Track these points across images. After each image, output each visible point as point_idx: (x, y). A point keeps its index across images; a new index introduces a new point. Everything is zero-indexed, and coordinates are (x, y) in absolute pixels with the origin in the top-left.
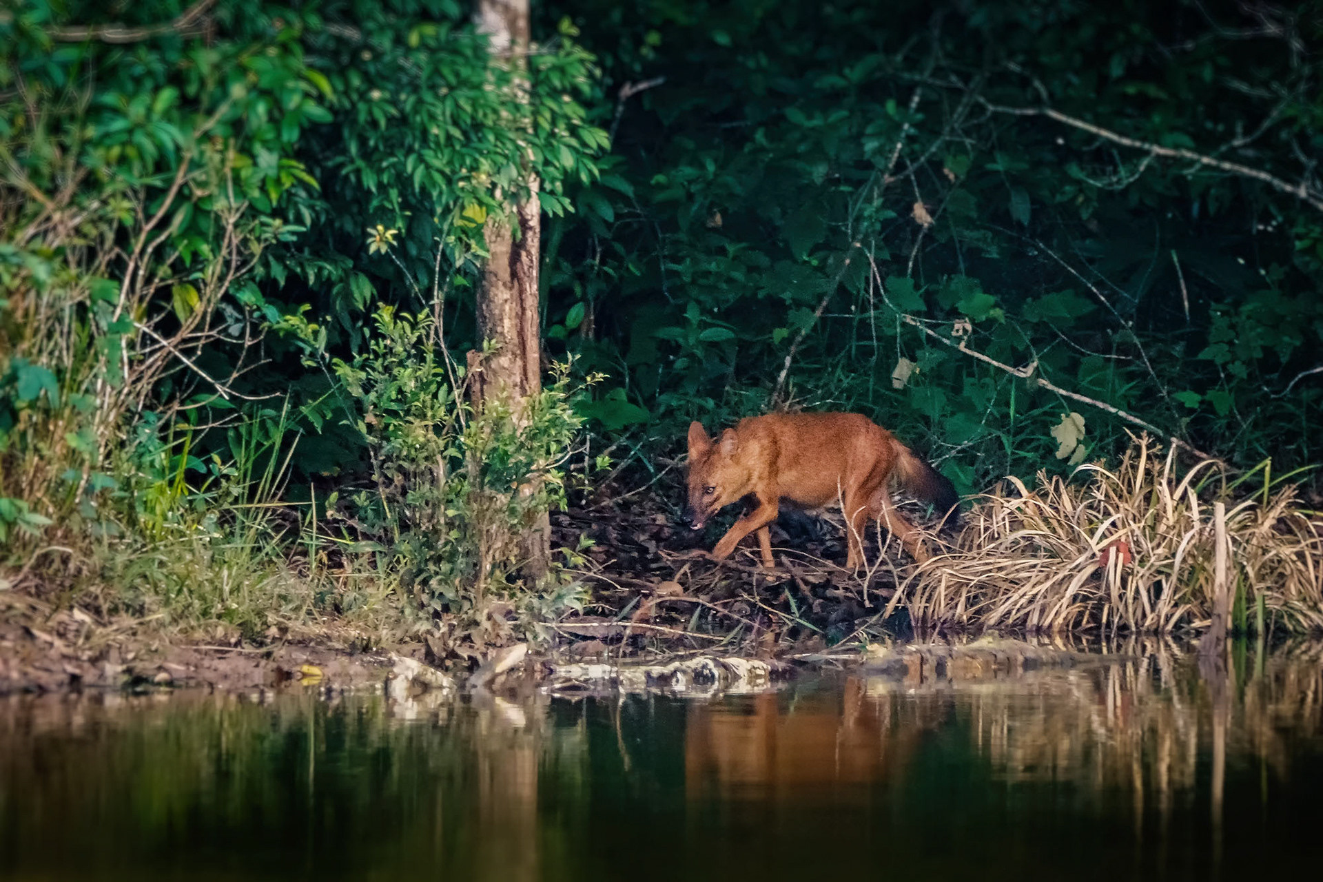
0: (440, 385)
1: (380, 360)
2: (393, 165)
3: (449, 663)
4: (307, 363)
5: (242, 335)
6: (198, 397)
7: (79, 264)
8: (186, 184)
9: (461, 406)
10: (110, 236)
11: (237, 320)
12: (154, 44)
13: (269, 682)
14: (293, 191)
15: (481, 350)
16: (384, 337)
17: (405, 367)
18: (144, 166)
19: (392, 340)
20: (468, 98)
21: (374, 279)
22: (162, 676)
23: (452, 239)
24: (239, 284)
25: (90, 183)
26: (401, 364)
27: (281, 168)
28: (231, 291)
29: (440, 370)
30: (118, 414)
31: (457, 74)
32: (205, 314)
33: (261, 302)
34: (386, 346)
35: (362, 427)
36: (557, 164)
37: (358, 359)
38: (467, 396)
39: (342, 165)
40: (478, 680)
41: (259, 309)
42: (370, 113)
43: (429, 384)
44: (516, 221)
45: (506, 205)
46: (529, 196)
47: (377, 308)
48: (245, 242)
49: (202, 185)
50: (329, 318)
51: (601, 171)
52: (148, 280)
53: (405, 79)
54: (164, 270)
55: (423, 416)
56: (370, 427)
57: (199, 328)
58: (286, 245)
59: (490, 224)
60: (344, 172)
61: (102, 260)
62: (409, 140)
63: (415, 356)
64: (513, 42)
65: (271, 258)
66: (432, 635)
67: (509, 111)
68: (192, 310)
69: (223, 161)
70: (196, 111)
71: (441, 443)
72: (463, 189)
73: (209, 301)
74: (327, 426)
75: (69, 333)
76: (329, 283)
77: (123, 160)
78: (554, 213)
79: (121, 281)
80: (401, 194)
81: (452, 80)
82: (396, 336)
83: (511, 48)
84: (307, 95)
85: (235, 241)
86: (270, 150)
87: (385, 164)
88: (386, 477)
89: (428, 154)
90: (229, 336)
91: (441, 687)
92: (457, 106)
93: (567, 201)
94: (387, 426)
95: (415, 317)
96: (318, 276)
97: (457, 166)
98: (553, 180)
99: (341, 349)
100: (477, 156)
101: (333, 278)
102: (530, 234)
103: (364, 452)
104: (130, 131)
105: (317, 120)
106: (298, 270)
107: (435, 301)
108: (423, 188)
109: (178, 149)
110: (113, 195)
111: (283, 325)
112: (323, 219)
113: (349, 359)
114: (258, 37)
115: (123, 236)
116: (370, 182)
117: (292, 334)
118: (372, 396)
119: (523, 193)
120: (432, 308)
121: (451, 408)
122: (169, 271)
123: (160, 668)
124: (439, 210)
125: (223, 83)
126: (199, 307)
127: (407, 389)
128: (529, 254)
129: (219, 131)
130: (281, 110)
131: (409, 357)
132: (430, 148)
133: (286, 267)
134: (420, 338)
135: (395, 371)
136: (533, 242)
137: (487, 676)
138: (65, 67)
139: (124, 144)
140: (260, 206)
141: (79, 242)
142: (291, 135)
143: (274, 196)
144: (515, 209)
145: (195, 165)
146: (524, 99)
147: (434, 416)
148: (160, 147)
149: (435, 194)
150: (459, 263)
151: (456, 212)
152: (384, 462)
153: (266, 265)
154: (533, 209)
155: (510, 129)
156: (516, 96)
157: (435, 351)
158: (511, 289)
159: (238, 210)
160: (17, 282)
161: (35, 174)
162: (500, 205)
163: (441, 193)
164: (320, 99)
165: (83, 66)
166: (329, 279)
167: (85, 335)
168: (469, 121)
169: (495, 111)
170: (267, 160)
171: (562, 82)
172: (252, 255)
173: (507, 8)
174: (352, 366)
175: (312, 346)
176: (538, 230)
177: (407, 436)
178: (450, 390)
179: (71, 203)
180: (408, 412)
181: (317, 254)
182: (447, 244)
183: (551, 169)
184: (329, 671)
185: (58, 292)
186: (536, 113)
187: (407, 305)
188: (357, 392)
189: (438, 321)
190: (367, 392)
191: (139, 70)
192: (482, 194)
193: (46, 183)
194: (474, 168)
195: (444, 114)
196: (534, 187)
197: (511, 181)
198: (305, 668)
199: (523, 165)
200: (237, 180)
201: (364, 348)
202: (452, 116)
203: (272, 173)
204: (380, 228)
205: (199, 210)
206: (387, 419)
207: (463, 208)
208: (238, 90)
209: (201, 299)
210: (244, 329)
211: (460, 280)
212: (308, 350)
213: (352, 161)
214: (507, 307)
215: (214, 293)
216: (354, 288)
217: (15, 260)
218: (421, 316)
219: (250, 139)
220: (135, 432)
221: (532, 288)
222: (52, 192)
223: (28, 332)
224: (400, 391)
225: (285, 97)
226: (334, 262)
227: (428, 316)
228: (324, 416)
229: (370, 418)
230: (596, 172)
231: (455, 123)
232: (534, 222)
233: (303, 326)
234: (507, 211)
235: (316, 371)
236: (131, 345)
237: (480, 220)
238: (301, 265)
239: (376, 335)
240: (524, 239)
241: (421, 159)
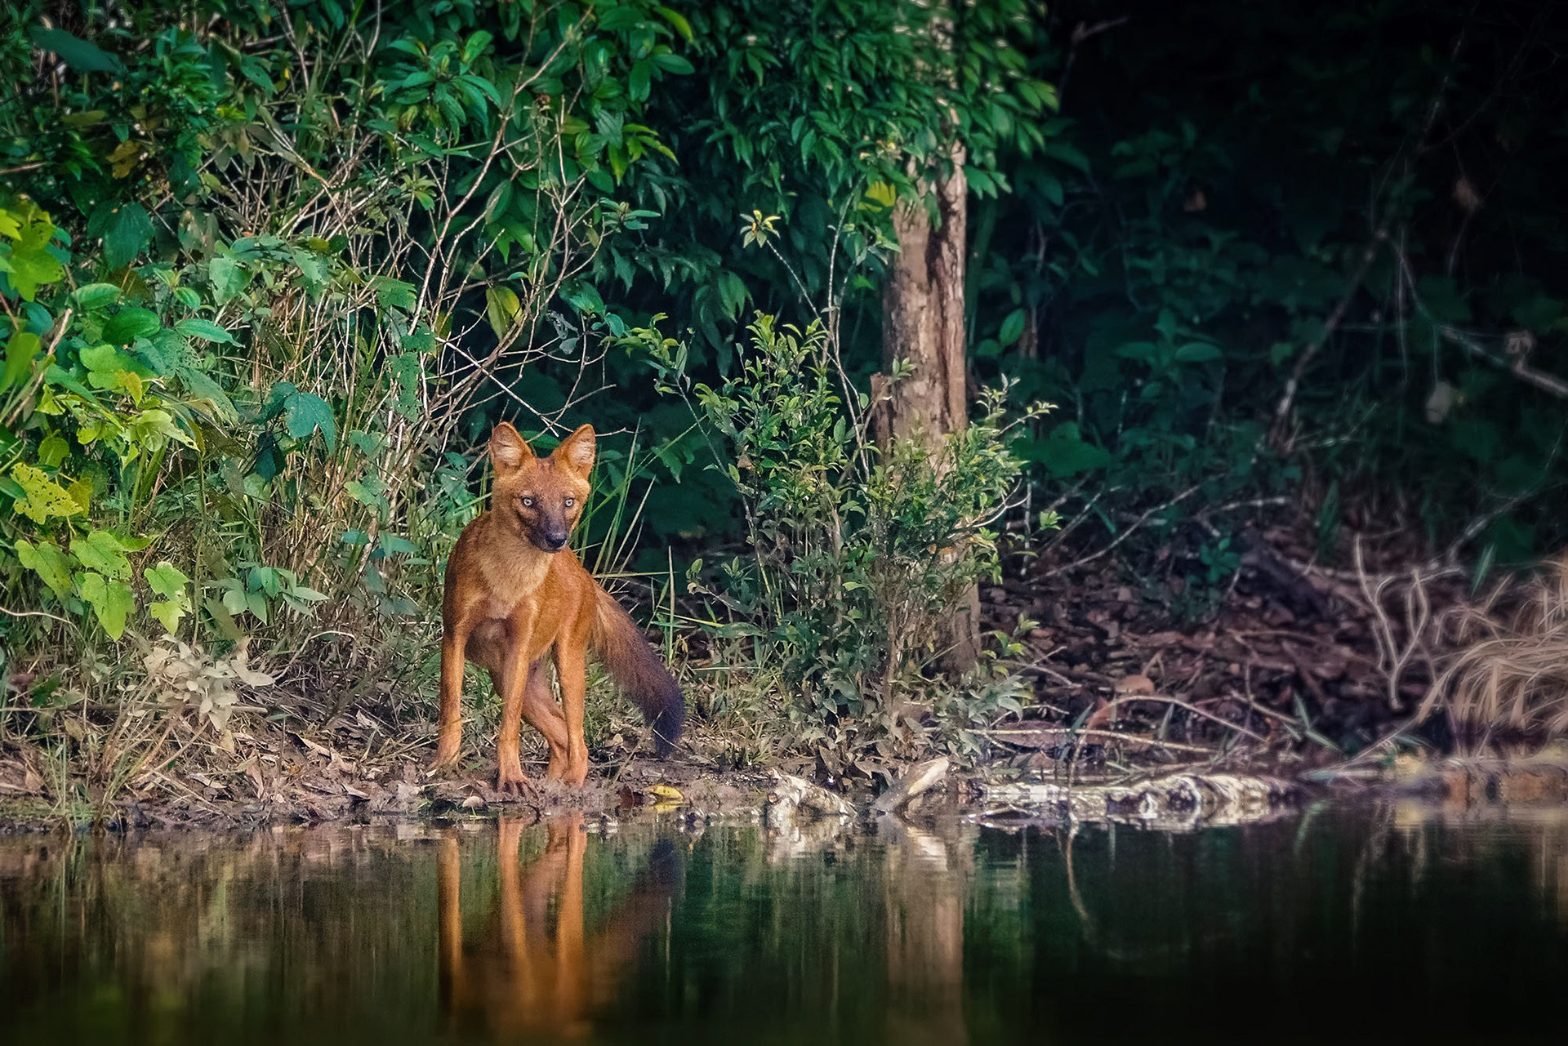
0: (835, 418)
1: (758, 386)
2: (774, 130)
3: (847, 782)
4: (661, 389)
5: (577, 353)
7: (363, 262)
8: (504, 154)
9: (864, 446)
10: (404, 224)
11: (571, 334)
13: (613, 806)
14: (644, 164)
15: (890, 372)
16: (763, 356)
17: (790, 395)
18: (450, 132)
19: (773, 359)
20: (873, 43)
21: (748, 279)
22: (472, 800)
23: (851, 227)
24: (572, 286)
25: (378, 153)
26: (785, 391)
27: (627, 135)
28: (563, 295)
29: (836, 399)
30: (414, 457)
31: (858, 12)
32: (528, 323)
33: (602, 310)
34: (764, 367)
35: (734, 473)
36: (989, 129)
37: (729, 384)
38: (871, 433)
39: (707, 131)
40: (885, 804)
41: (599, 319)
42: (744, 62)
43: (821, 417)
44: (935, 204)
45: (921, 182)
46: (952, 171)
47: (755, 318)
48: (581, 230)
49: (522, 156)
50: (690, 330)
51: (1047, 139)
52: (454, 283)
53: (789, 19)
54: (474, 269)
55: (814, 460)
56: (743, 472)
57: (519, 344)
58: (634, 235)
59: (901, 208)
60: (709, 140)
61: (394, 253)
62: (794, 98)
63: (802, 380)
65: (614, 252)
66: (825, 746)
67: (926, 60)
68: (511, 321)
69: (551, 126)
70: (519, 60)
71: (837, 493)
72: (865, 161)
73: (533, 308)
74: (690, 473)
75: (351, 350)
76: (690, 286)
77: (420, 124)
78: (985, 193)
79: (419, 283)
80: (784, 169)
81: (851, 19)
82: (778, 355)
84: (661, 40)
85: (567, 230)
86: (611, 111)
87: (763, 130)
88: (765, 538)
89: (820, 117)
90: (560, 354)
91: (839, 814)
92: (858, 52)
93: (1001, 178)
94: (767, 472)
95: (803, 330)
96: (676, 275)
97: (858, 132)
99: (706, 372)
100: (884, 119)
101: (696, 279)
102: (953, 221)
103: (736, 506)
104: (431, 87)
105: (676, 71)
106: (651, 268)
107: (830, 308)
108: (813, 161)
109: (493, 109)
110: (408, 171)
111: (631, 339)
112: (682, 202)
113: (716, 384)
115: (420, 223)
116: (743, 153)
117: (642, 352)
118: (747, 433)
119: (944, 167)
120: (825, 317)
121: (850, 448)
122: (481, 269)
123: (469, 790)
124: (834, 190)
125: (552, 26)
126: (520, 317)
127: (793, 424)
128: (952, 247)
129: (546, 87)
130: (627, 60)
131: (795, 382)
132: (822, 108)
133: (633, 262)
134: (808, 356)
135: (777, 401)
136: (957, 231)
137: (898, 799)
138: (346, 3)
139: (421, 104)
140: (600, 184)
141: (365, 231)
142: (640, 92)
143: (618, 171)
144: (933, 188)
145: (514, 130)
146: (945, 44)
147: (827, 459)
148: (469, 108)
149: (828, 169)
150: (859, 260)
151: (856, 193)
152: (762, 518)
153: (609, 261)
154: (957, 187)
155: (927, 84)
156: (935, 40)
157: (828, 375)
158: (928, 293)
159: (570, 189)
160: (283, 283)
161: (305, 143)
162: (914, 183)
163: (836, 167)
164: (679, 44)
165: (369, 0)
166: (690, 279)
167: (371, 356)
168: (873, 73)
169: (908, 61)
170: (609, 124)
171: (994, 20)
172: (591, 248)
174: (720, 394)
175: (669, 367)
176: (963, 215)
177: (793, 484)
178: (849, 425)
179: (352, 182)
180: (793, 454)
181: (676, 248)
182: (844, 235)
183: (980, 136)
184: (691, 794)
185: (336, 296)
186: (961, 62)
187: (791, 314)
188: (727, 427)
189: (833, 336)
190: (740, 427)
191: (442, 6)
192: (890, 168)
193: (320, 155)
194: (881, 134)
195: (840, 63)
196: (959, 158)
197: (927, 151)
198: (660, 789)
199: (944, 131)
200: (570, 151)
201: (736, 370)
202: (850, 67)
203: (617, 141)
204: (757, 213)
205: (520, 189)
206: (766, 462)
207: (865, 187)
208: (570, 34)
209: (523, 307)
210: (580, 343)
211: (862, 282)
212: (663, 372)
213: (721, 126)
214: (923, 317)
215: (540, 298)
216: (722, 291)
217: (279, 255)
218: (811, 328)
219: (586, 97)
220: (437, 480)
221: (956, 292)
222: (327, 167)
223: (297, 350)
224: (784, 426)
225: (633, 44)
226: (698, 259)
227: (819, 328)
228: (683, 460)
229: (744, 462)
230: (1039, 138)
231: (855, 77)
232: (959, 206)
233: (656, 341)
234: (923, 191)
235: (673, 399)
236: (432, 367)
237: (889, 203)
238: (655, 262)
239: (753, 353)
240: (945, 227)
241: (811, 123)
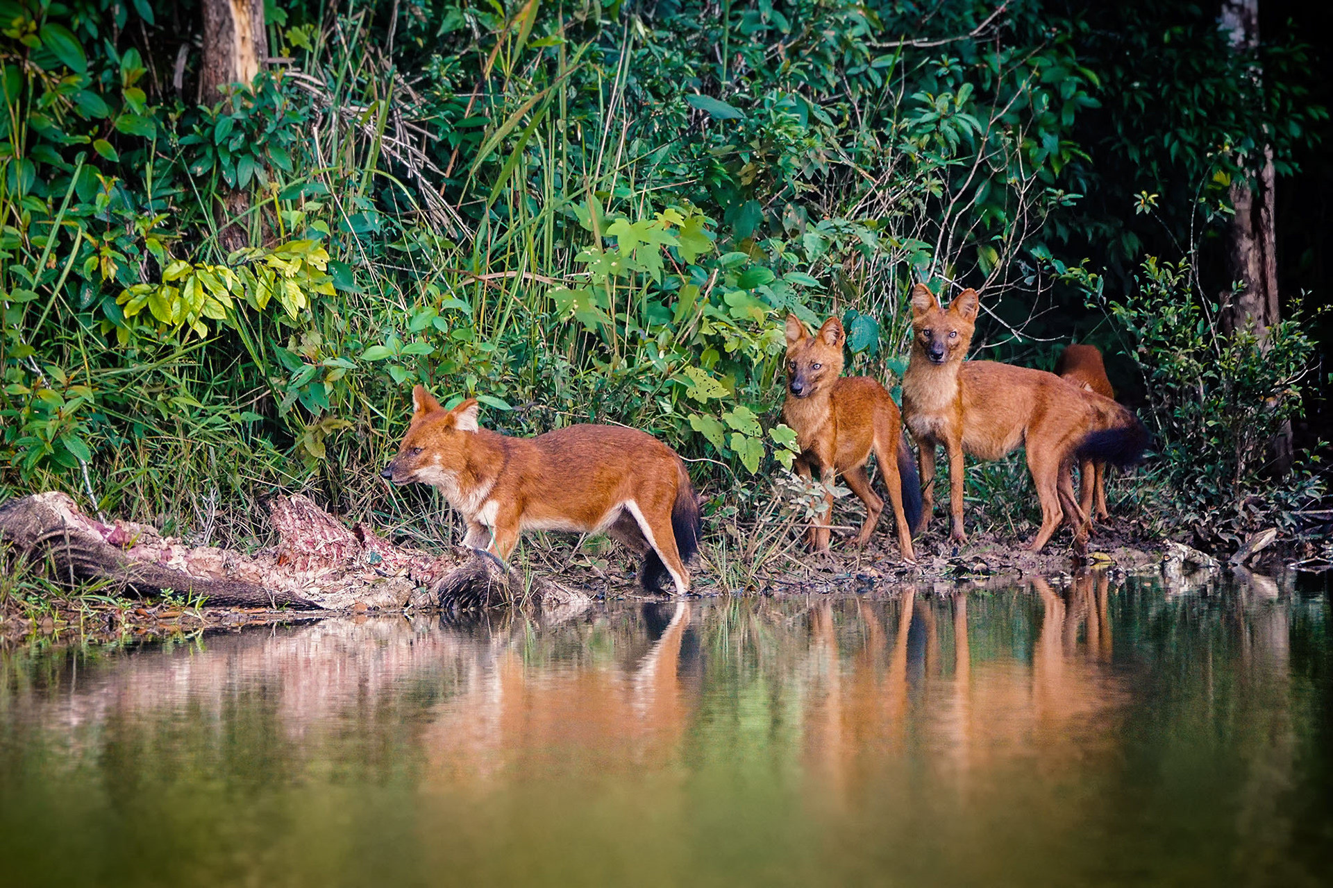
0: (1198, 320)
1: (1148, 302)
2: (1152, 142)
3: (1213, 546)
4: (1088, 305)
5: (1035, 285)
6: (1000, 337)
7: (899, 232)
8: (985, 162)
9: (1216, 336)
10: (923, 208)
11: (1031, 273)
12: (953, 51)
13: (1067, 567)
14: (1073, 165)
15: (1231, 290)
16: (1151, 282)
17: (1169, 306)
18: (950, 150)
19: (1158, 284)
20: (1213, 84)
21: (1140, 235)
22: (979, 566)
23: (1203, 200)
24: (1031, 242)
25: (906, 165)
26: (1166, 303)
27: (1061, 147)
28: (1025, 249)
29: (1197, 307)
32: (1004, 267)
33: (1051, 257)
34: (1152, 289)
35: (1136, 356)
36: (1287, 135)
37: (1130, 301)
38: (1220, 328)
39: (1111, 143)
40: (1237, 559)
41: (1048, 263)
42: (1133, 100)
43: (1189, 319)
44: (1255, 184)
45: (1246, 170)
46: (1265, 163)
47: (1145, 259)
48: (1034, 209)
49: (996, 164)
50: (1105, 268)
51: (1324, 140)
52: (956, 244)
53: (1160, 71)
55: (1185, 346)
56: (1141, 354)
57: (999, 281)
58: (1068, 211)
59: (1234, 186)
60: (1113, 148)
61: (918, 227)
62: (1165, 120)
63: (1176, 297)
64: (1248, 36)
65: (1056, 221)
66: (1199, 524)
67: (1246, 94)
68: (993, 266)
69: (1014, 143)
70: (991, 104)
71: (1201, 366)
72: (1210, 158)
73: (1007, 257)
75: (893, 288)
76: (1104, 240)
77: (932, 145)
78: (1287, 175)
79: (934, 244)
80: (1160, 165)
81: (1199, 69)
82: (1160, 281)
83: (1246, 42)
84: (1080, 87)
85: (1026, 209)
86: (1051, 133)
87: (1146, 141)
88: (1156, 395)
89: (1182, 132)
90: (1025, 286)
91: (1209, 567)
92: (1204, 91)
93: (1296, 165)
94: (1156, 354)
95: (1176, 264)
96: (1095, 234)
97: (1205, 140)
98: (1284, 149)
99: (1116, 293)
100: (1221, 131)
101: (1108, 235)
102: (1267, 193)
103: (1138, 376)
104: (938, 122)
105: (1090, 107)
106: (1079, 230)
107: (1192, 251)
108: (1177, 158)
109: (977, 134)
110: (925, 175)
111: (1068, 275)
112: (1097, 188)
113: (1122, 301)
114: (1039, 40)
115: (934, 206)
116: (1135, 156)
117: (1075, 282)
118: (1143, 330)
119: (1260, 160)
120: (1189, 257)
121: (1207, 338)
122: (973, 235)
123: (976, 559)
124: (1191, 177)
125: (1012, 82)
127: (1171, 324)
128: (1267, 210)
129: (1011, 119)
130: (1060, 100)
131: (1171, 298)
132: (1182, 126)
133: (1068, 227)
134: (1179, 281)
135: (1161, 310)
136: (1270, 200)
137: (1245, 555)
138: (881, 71)
139: (932, 133)
140: (1047, 177)
141: (899, 214)
142: (1068, 120)
143: (1057, 171)
144: (1254, 173)
145: (991, 147)
146: (1259, 84)
147: (1193, 345)
148: (961, 133)
149: (1188, 164)
150: (1210, 220)
151: (1205, 179)
152: (1154, 384)
153: (1053, 227)
154: (1269, 172)
155: (1247, 109)
156: (1251, 81)
157: (1192, 292)
158: (1253, 239)
159: (1027, 183)
160: (850, 248)
161: (861, 159)
162: (1242, 171)
163: (1192, 163)
164: (1091, 89)
165: (897, 69)
166: (1104, 236)
167: (906, 290)
168: (1213, 102)
169: (1235, 94)
170: (1051, 142)
171: (1288, 67)
172: (1041, 219)
173: (1241, 8)
174: (1125, 306)
175: (1092, 291)
176: (1273, 190)
177: (1173, 362)
178: (1206, 324)
179: (891, 182)
180: (1172, 343)
181: (1094, 217)
182: (1199, 205)
183: (1282, 139)
184: (1115, 557)
185: (883, 255)
186: (1268, 94)
187: (1168, 255)
188: (1131, 327)
189: (1194, 268)
190: (1139, 327)
191: (943, 71)
192: (1226, 162)
193: (870, 166)
194: (1221, 141)
195: (1193, 98)
196: (1269, 154)
197: (1249, 151)
198: (1097, 555)
199: (1259, 138)
200: (1027, 160)
201: (1135, 292)
202: (1200, 99)
203: (1055, 151)
204: (1144, 193)
205: (997, 183)
206: (1156, 349)
207: (1211, 175)
208: (1024, 85)
209: (1000, 258)
210: (1037, 279)
211: (1211, 233)
212: (1089, 295)
213: (1119, 140)
214: (1251, 254)
215: (1010, 252)
216: (1125, 242)
217: (846, 230)
218: (1181, 264)
219: (1035, 125)
221: (1271, 238)
222: (876, 174)
223: (860, 289)
224: (1165, 325)
225: (1063, 91)
226: (1108, 222)
227: (1186, 264)
228: (1104, 348)
229: (1142, 348)
230: (1319, 139)
231: (1202, 106)
232: (1270, 184)
233: (1084, 276)
234: (1248, 176)
235: (1096, 312)
237: (1227, 183)
238: (1082, 226)
239: (1145, 280)
240: (1262, 198)
241: (1176, 136)
